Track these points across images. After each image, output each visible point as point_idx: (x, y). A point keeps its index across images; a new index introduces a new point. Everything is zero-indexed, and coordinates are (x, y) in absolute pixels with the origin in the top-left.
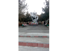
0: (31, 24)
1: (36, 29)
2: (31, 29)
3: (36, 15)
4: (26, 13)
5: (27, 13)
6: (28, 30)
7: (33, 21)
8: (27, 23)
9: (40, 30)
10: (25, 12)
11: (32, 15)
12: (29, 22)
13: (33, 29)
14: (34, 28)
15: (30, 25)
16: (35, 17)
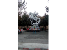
0: (30, 30)
1: (37, 38)
2: (29, 38)
3: (37, 17)
4: (23, 14)
5: (25, 13)
6: (25, 38)
7: (32, 25)
8: (23, 28)
9: (43, 39)
10: (21, 13)
11: (32, 17)
12: (26, 27)
13: (32, 38)
14: (34, 36)
15: (28, 31)
16: (36, 20)
